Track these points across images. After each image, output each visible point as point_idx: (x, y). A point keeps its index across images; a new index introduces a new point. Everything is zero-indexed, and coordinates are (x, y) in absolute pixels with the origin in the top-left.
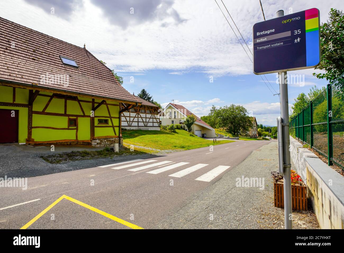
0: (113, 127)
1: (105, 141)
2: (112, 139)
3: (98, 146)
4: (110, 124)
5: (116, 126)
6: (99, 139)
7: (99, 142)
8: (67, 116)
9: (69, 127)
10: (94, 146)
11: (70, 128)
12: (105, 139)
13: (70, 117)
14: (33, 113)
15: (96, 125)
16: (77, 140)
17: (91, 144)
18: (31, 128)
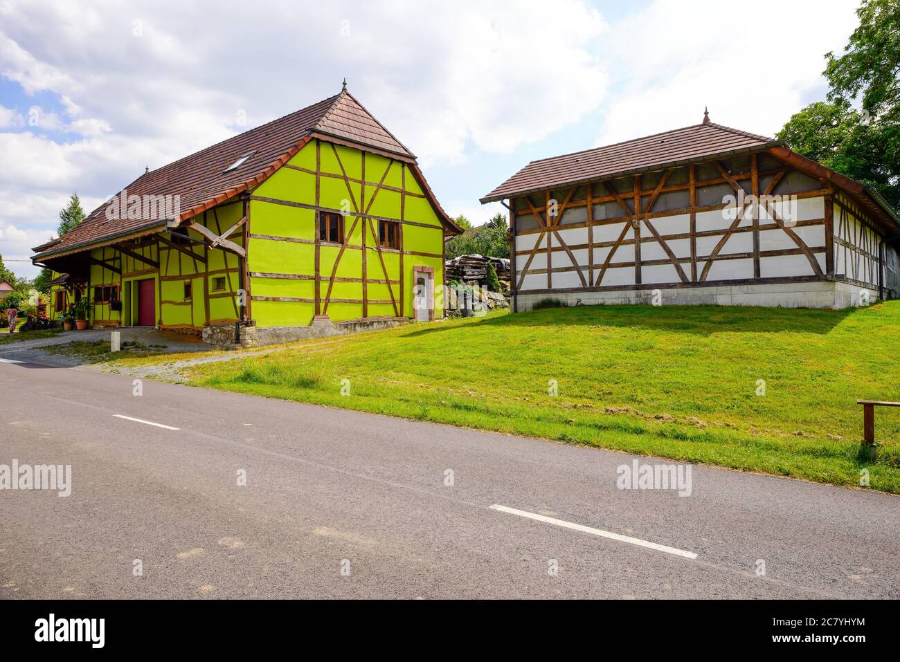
0: (232, 295)
1: (218, 330)
2: (227, 328)
4: (227, 289)
6: (212, 327)
7: (210, 332)
8: (183, 280)
9: (185, 300)
10: (204, 341)
12: (218, 327)
13: (185, 281)
14: (161, 279)
15: (210, 293)
16: (193, 325)
17: (202, 337)
18: (161, 303)
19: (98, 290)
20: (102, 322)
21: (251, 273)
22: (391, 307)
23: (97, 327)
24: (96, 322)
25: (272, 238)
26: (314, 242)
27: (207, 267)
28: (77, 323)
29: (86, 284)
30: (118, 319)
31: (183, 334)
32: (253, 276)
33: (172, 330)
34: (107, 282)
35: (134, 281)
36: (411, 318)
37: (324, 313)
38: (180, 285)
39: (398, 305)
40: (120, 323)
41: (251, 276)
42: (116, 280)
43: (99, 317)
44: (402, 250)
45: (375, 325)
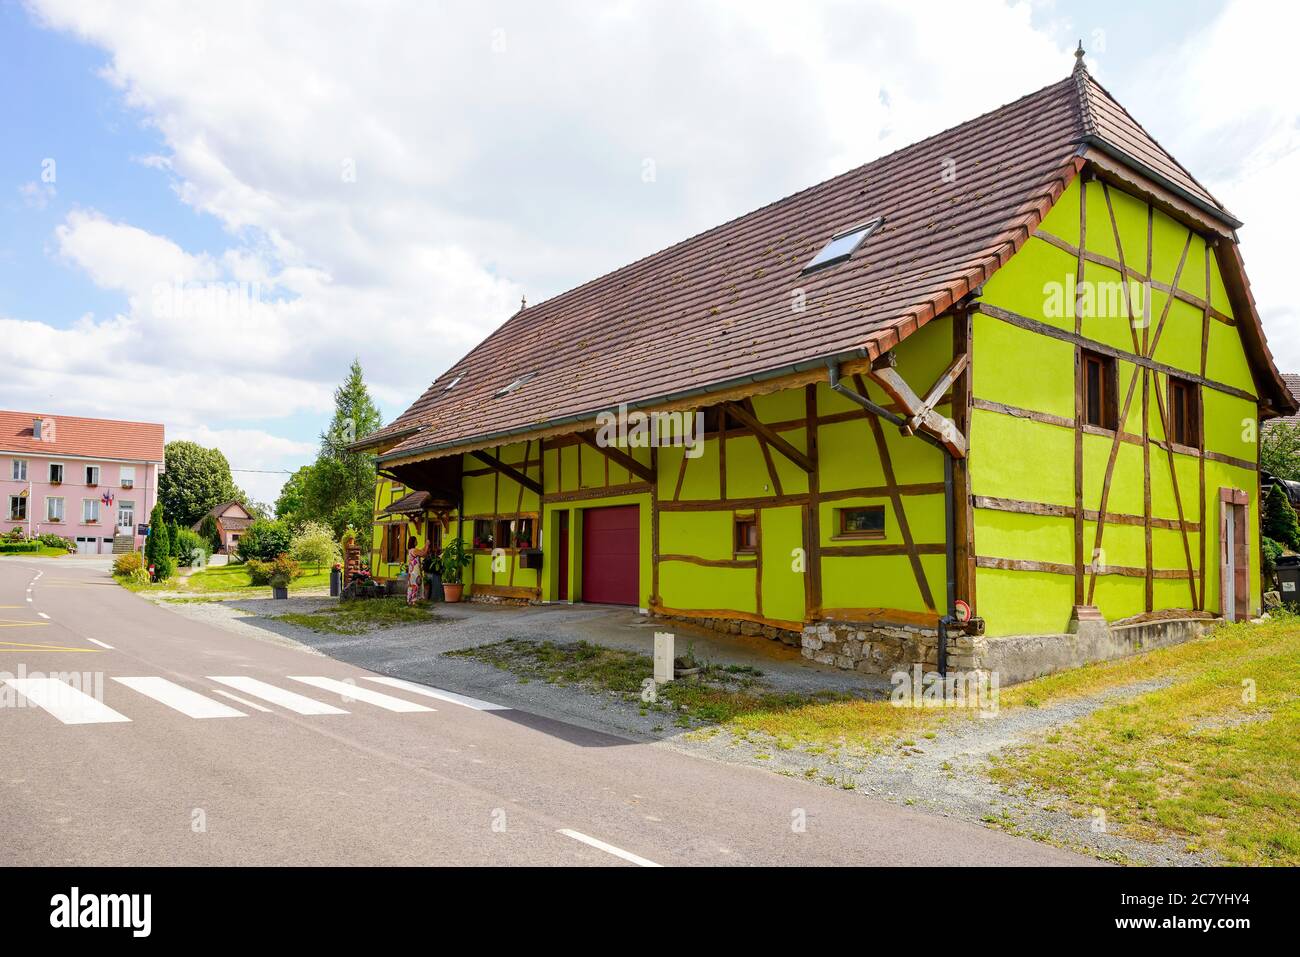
0: (912, 550)
1: (861, 636)
2: (897, 634)
3: (827, 659)
4: (893, 535)
5: (932, 549)
6: (833, 624)
7: (831, 637)
8: (730, 509)
9: (736, 555)
10: (809, 657)
11: (739, 559)
12: (858, 627)
13: (738, 512)
14: (659, 507)
15: (825, 542)
16: (759, 615)
17: (800, 646)
18: (657, 559)
19: (480, 524)
20: (493, 589)
21: (974, 497)
22: (1185, 586)
23: (481, 598)
24: (477, 588)
25: (1008, 411)
26: (1072, 422)
27: (814, 482)
28: (446, 590)
29: (456, 512)
30: (533, 584)
31: (729, 632)
32: (978, 505)
33: (694, 621)
34: (507, 508)
35: (576, 510)
36: (1215, 616)
37: (1090, 601)
38: (724, 521)
39: (1197, 582)
40: (539, 594)
41: (974, 505)
42: (530, 505)
43: (484, 578)
44: (1202, 452)
45: (1170, 630)
